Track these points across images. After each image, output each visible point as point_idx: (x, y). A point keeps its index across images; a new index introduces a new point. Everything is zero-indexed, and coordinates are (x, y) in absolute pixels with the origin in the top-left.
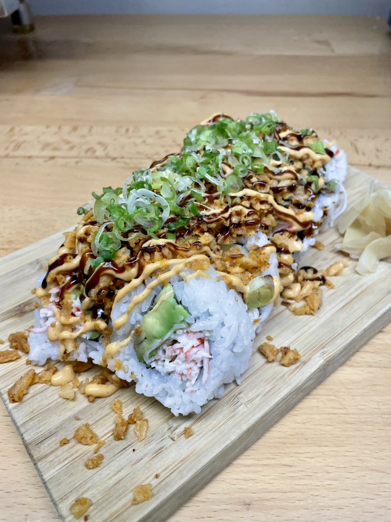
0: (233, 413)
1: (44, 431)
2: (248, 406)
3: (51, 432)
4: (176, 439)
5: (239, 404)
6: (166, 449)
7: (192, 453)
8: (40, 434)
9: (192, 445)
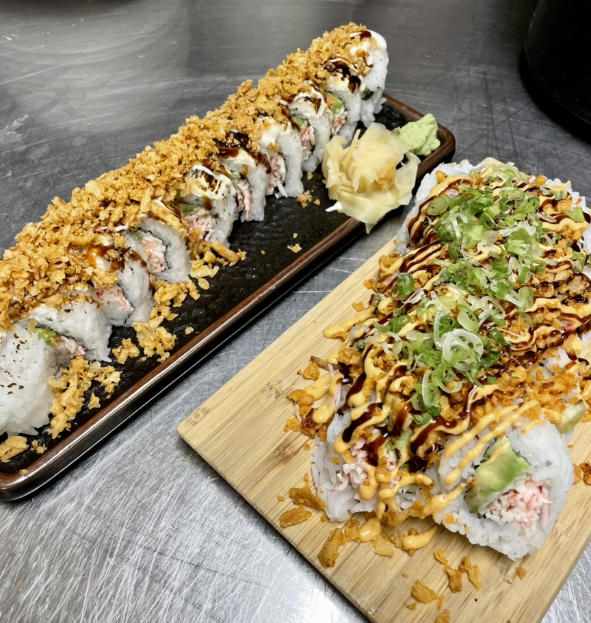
0: (557, 545)
1: (377, 595)
2: (568, 535)
3: (384, 595)
4: (511, 581)
5: (559, 534)
6: (506, 593)
7: (532, 593)
8: (374, 599)
9: (529, 585)
